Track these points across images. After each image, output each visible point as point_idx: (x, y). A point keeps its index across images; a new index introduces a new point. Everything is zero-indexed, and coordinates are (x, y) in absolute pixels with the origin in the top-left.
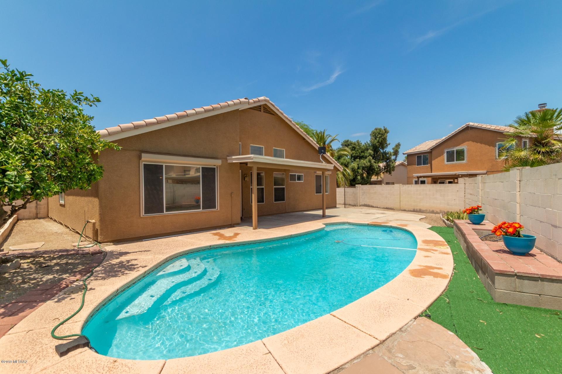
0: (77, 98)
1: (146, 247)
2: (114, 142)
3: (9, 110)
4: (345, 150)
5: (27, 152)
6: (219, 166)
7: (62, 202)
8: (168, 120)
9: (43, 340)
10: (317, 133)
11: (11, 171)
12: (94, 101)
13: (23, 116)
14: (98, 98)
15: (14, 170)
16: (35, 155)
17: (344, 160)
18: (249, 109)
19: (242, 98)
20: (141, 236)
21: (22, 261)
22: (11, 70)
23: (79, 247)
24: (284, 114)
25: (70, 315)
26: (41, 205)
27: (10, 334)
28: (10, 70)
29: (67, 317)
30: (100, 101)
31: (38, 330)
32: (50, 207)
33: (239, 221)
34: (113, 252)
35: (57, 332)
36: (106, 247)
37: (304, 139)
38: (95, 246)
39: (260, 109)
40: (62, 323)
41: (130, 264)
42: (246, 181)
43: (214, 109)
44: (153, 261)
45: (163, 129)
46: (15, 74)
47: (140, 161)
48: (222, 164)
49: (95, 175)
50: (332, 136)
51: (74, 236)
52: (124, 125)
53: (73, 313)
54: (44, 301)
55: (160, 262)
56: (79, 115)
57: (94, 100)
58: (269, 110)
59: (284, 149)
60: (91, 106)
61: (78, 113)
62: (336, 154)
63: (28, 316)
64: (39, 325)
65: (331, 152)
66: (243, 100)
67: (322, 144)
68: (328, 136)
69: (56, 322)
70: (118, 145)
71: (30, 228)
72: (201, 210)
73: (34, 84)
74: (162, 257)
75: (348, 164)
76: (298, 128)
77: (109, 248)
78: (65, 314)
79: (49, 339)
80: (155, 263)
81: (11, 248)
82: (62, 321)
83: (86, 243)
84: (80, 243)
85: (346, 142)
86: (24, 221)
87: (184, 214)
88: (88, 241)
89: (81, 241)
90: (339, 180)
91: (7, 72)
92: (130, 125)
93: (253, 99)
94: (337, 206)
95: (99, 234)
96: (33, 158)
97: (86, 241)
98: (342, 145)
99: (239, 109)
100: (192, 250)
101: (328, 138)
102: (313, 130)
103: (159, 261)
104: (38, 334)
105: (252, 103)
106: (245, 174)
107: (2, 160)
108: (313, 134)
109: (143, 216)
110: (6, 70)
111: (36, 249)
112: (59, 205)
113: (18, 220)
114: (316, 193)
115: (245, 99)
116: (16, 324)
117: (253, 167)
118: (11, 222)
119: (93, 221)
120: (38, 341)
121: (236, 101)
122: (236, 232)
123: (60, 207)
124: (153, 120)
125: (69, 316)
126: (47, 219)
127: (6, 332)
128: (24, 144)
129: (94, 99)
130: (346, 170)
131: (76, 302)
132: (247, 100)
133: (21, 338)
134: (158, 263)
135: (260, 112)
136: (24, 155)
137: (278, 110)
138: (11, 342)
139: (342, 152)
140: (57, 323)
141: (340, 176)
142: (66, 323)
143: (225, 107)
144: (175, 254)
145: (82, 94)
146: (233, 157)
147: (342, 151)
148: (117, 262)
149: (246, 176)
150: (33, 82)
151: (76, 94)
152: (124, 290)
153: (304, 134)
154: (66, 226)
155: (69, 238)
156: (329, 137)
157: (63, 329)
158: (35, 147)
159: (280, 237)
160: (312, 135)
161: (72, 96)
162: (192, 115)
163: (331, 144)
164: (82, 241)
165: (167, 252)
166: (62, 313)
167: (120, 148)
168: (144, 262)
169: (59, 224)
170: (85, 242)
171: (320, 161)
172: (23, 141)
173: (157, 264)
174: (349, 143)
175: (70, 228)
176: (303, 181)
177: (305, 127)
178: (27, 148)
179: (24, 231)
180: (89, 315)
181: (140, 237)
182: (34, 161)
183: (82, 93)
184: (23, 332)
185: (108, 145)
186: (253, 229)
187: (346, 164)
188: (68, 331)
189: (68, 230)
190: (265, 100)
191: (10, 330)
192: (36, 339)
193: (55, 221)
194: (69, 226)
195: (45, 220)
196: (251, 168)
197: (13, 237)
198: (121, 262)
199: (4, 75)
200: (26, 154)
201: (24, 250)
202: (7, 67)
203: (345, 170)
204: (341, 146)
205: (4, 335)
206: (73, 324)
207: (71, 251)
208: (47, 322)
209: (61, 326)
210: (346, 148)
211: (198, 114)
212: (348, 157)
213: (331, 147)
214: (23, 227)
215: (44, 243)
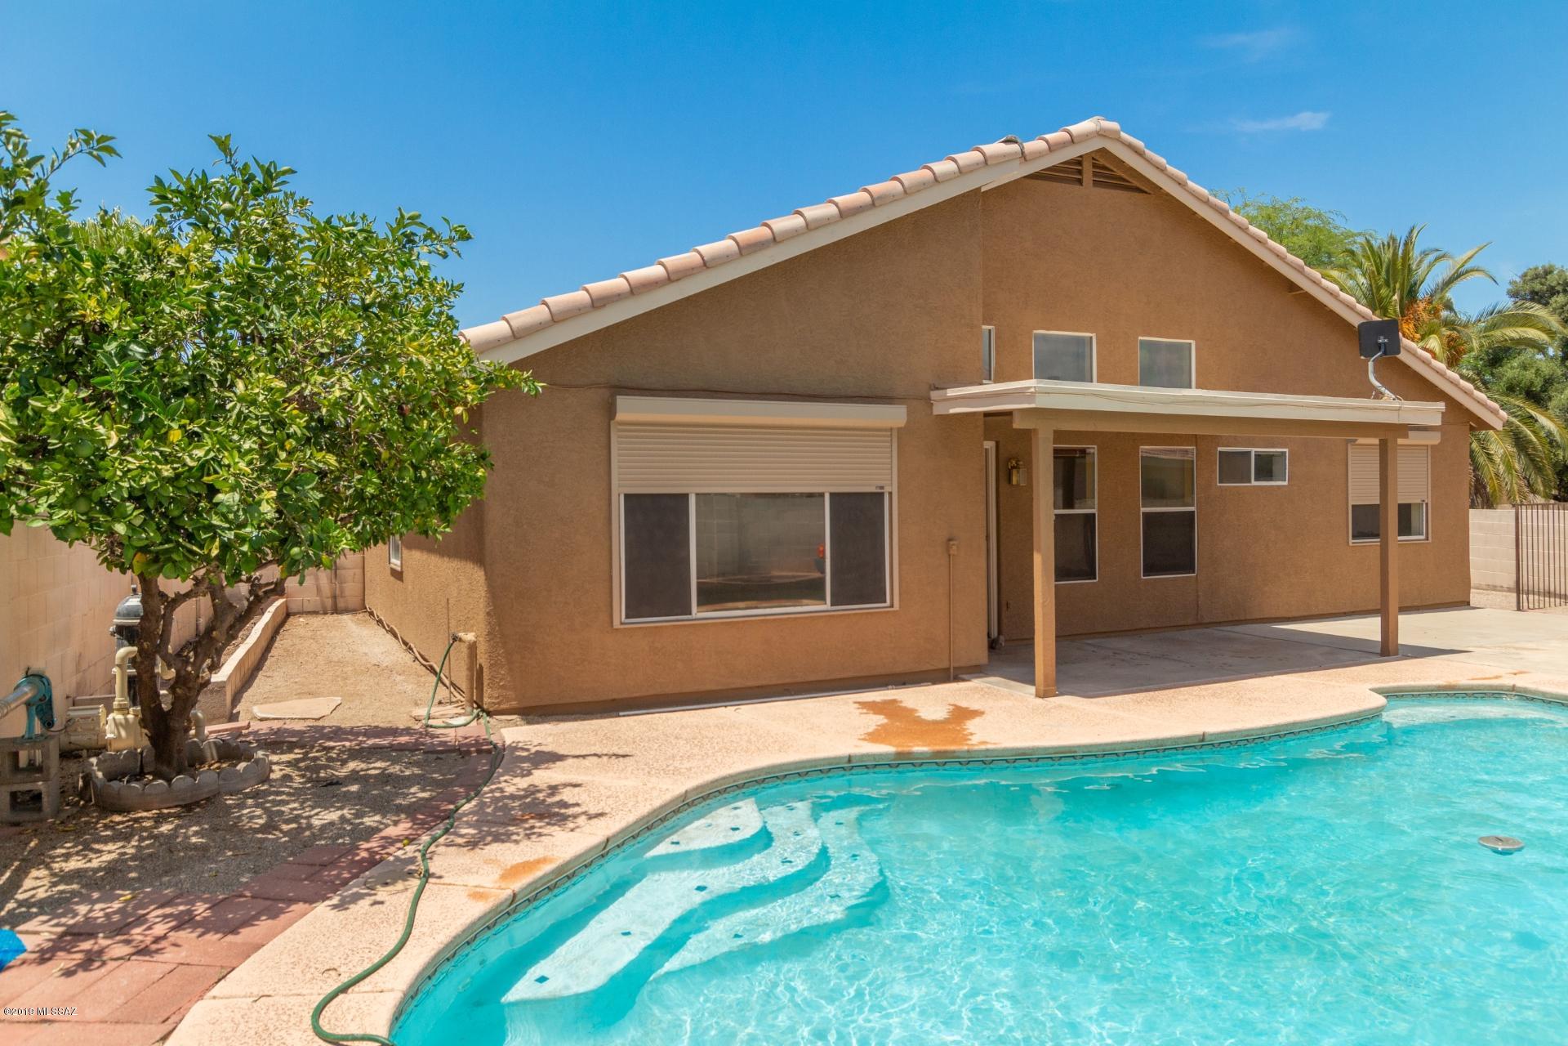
0: (404, 234)
1: (626, 743)
2: (520, 365)
3: (229, 297)
4: (1527, 321)
5: (268, 429)
6: (899, 429)
7: (396, 563)
8: (706, 265)
9: (290, 1034)
10: (1371, 247)
11: (226, 493)
12: (452, 239)
13: (263, 311)
14: (463, 229)
15: (233, 489)
16: (289, 436)
17: (1524, 367)
18: (1028, 181)
19: (992, 142)
20: (615, 696)
21: (274, 758)
22: (240, 165)
23: (431, 722)
24: (1190, 184)
25: (369, 966)
26: (345, 569)
27: (214, 998)
28: (238, 166)
29: (360, 970)
30: (469, 238)
31: (283, 1000)
32: (368, 575)
33: (981, 654)
34: (516, 749)
35: (329, 1013)
36: (504, 731)
37: (1292, 287)
38: (474, 723)
39: (1080, 172)
40: (344, 989)
41: (556, 799)
42: (1018, 485)
43: (877, 203)
44: (640, 799)
45: (688, 299)
46: (250, 174)
47: (612, 422)
48: (908, 422)
49: (459, 490)
50: (1451, 257)
51: (423, 679)
52: (559, 300)
53: (376, 960)
54: (312, 899)
55: (662, 807)
56: (420, 282)
57: (453, 234)
58: (1119, 173)
59: (1193, 342)
60: (445, 256)
61: (416, 279)
62: (1475, 344)
63: (265, 948)
64: (287, 983)
65: (1445, 332)
66: (995, 148)
67: (1396, 297)
68: (1431, 257)
69: (329, 980)
70: (537, 377)
71: (314, 646)
72: (827, 606)
73: (295, 201)
74: (672, 788)
75: (1544, 389)
76: (1259, 241)
77: (513, 733)
78: (357, 958)
79: (304, 1037)
80: (644, 809)
81: (259, 711)
82: (346, 980)
83: (450, 709)
84: (436, 710)
85: (1537, 276)
86: (301, 619)
87: (765, 621)
88: (457, 702)
89: (436, 701)
90: (1488, 471)
91: (231, 173)
92: (579, 296)
93: (1047, 136)
94: (1475, 597)
95: (485, 684)
96: (283, 448)
97: (451, 703)
98: (1514, 294)
99: (980, 188)
100: (780, 767)
101: (1431, 265)
102: (1353, 235)
103: (657, 803)
104: (280, 1012)
105: (1039, 155)
106: (1009, 460)
107: (208, 457)
108: (1352, 253)
109: (622, 623)
110: (229, 165)
111: (316, 720)
112: (389, 572)
113: (288, 615)
114: (1354, 537)
115: (1006, 142)
116: (233, 969)
117: (1035, 430)
118: (267, 624)
119: (470, 637)
120: (276, 1034)
121: (967, 157)
122: (964, 704)
123: (392, 578)
124: (655, 271)
125: (367, 966)
126: (360, 616)
127: (208, 990)
128: (262, 403)
129: (451, 231)
130: (1531, 417)
131: (391, 921)
132: (1014, 147)
133: (239, 1016)
134: (655, 811)
135: (1077, 187)
136: (260, 438)
137: (1162, 170)
138: (214, 1024)
139: (1512, 333)
140: (333, 985)
141: (1500, 448)
142: (356, 988)
143: (922, 187)
144: (717, 780)
145: (419, 220)
146: (951, 393)
147: (1510, 325)
148: (520, 786)
149: (1016, 467)
150: (293, 194)
151: (401, 222)
152: (535, 898)
153: (1290, 265)
154: (405, 644)
155: (409, 687)
156: (1437, 259)
157: (345, 1007)
158: (288, 409)
159: (1147, 742)
160: (1341, 258)
161: (392, 230)
162: (793, 235)
163: (1449, 295)
164: (440, 703)
165: (690, 769)
166: (349, 952)
167: (539, 385)
168: (610, 801)
169: (389, 636)
170: (449, 707)
171: (1367, 391)
172: (258, 394)
173: (650, 814)
174: (1552, 280)
175: (415, 650)
176: (1286, 483)
177: (1310, 222)
178: (267, 416)
179: (299, 652)
180: (420, 974)
181: (614, 700)
182: (283, 455)
183: (419, 216)
184: (245, 997)
185: (506, 377)
186: (1038, 695)
187: (1537, 388)
188: (355, 1017)
189: (408, 657)
190: (1101, 134)
191: (217, 983)
192: (272, 1028)
193: (380, 622)
194: (412, 645)
195: (355, 618)
196: (1027, 435)
197: (268, 674)
198: (532, 789)
199: (223, 184)
200: (266, 435)
201: (288, 721)
202: (231, 156)
203: (1530, 420)
204: (1507, 303)
205: (201, 997)
206: (372, 995)
207: (401, 735)
208: (309, 976)
209: (341, 996)
210: (1537, 310)
211: (816, 228)
212: (1551, 352)
213: (1449, 306)
214: (297, 641)
215: (338, 700)
